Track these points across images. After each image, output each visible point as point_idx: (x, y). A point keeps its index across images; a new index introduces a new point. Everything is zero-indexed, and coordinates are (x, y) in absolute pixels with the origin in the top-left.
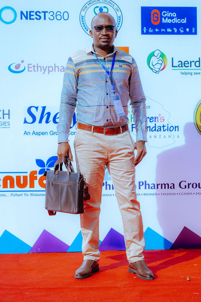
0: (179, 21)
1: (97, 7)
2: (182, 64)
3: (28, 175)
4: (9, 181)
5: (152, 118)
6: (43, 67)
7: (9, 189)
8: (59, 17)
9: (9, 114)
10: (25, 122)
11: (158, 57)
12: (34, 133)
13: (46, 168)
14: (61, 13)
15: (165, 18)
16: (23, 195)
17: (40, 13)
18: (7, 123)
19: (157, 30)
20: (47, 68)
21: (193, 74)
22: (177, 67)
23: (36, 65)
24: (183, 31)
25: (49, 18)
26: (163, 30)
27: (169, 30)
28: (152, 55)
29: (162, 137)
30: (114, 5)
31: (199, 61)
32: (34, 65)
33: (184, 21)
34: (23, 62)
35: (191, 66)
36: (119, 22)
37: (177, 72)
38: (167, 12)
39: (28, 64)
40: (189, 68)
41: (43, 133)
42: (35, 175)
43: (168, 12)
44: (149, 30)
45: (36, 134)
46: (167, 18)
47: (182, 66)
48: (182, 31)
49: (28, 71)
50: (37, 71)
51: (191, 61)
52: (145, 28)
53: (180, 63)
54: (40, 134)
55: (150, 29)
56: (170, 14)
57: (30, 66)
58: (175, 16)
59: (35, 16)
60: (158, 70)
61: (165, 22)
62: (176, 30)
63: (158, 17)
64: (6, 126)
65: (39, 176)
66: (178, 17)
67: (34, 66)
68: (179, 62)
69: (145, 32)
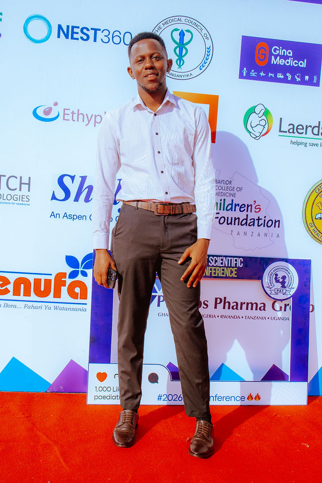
0: (296, 63)
1: (176, 30)
2: (293, 128)
3: (52, 278)
4: (22, 286)
5: (243, 206)
6: (87, 115)
7: (22, 297)
8: (117, 40)
9: (29, 184)
10: (54, 197)
11: (260, 115)
12: (65, 215)
13: (80, 269)
14: (120, 34)
15: (276, 57)
16: (44, 307)
17: (88, 30)
18: (25, 197)
19: (262, 74)
20: (94, 117)
21: (308, 145)
22: (286, 132)
23: (76, 111)
24: (300, 80)
25: (102, 39)
26: (272, 75)
27: (280, 76)
28: (252, 111)
29: (255, 234)
30: (201, 30)
31: (319, 127)
32: (73, 111)
33: (303, 64)
34: (56, 104)
35: (306, 134)
36: (208, 56)
37: (286, 140)
38: (279, 48)
39: (64, 109)
40: (304, 135)
41: (80, 217)
42: (62, 279)
43: (281, 48)
44: (251, 73)
45: (68, 217)
46: (278, 57)
47: (293, 132)
48: (298, 79)
49: (64, 119)
50: (78, 121)
51: (307, 126)
52: (245, 69)
53: (292, 127)
54: (75, 217)
55: (253, 71)
56: (284, 52)
57: (66, 112)
58: (291, 55)
59: (81, 35)
60: (258, 134)
61: (275, 63)
62: (289, 77)
63: (265, 55)
64: (23, 203)
65: (69, 281)
66: (295, 57)
67: (73, 113)
68: (289, 125)
69: (244, 75)
